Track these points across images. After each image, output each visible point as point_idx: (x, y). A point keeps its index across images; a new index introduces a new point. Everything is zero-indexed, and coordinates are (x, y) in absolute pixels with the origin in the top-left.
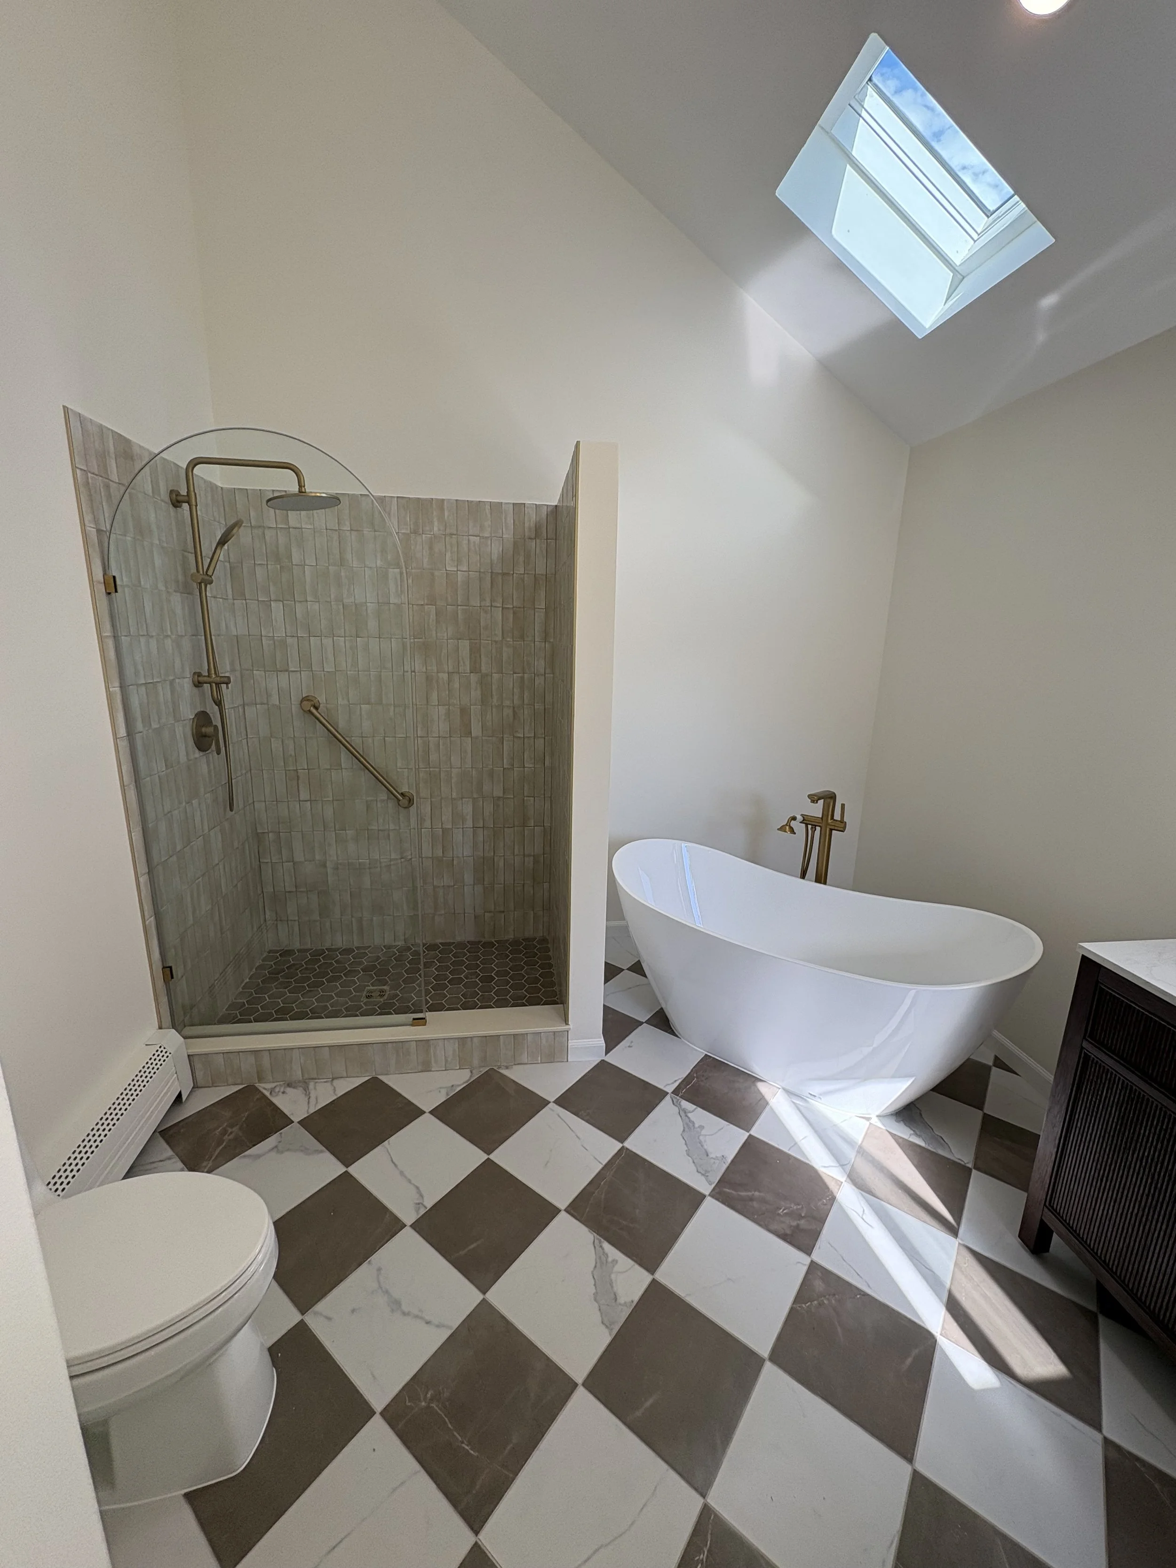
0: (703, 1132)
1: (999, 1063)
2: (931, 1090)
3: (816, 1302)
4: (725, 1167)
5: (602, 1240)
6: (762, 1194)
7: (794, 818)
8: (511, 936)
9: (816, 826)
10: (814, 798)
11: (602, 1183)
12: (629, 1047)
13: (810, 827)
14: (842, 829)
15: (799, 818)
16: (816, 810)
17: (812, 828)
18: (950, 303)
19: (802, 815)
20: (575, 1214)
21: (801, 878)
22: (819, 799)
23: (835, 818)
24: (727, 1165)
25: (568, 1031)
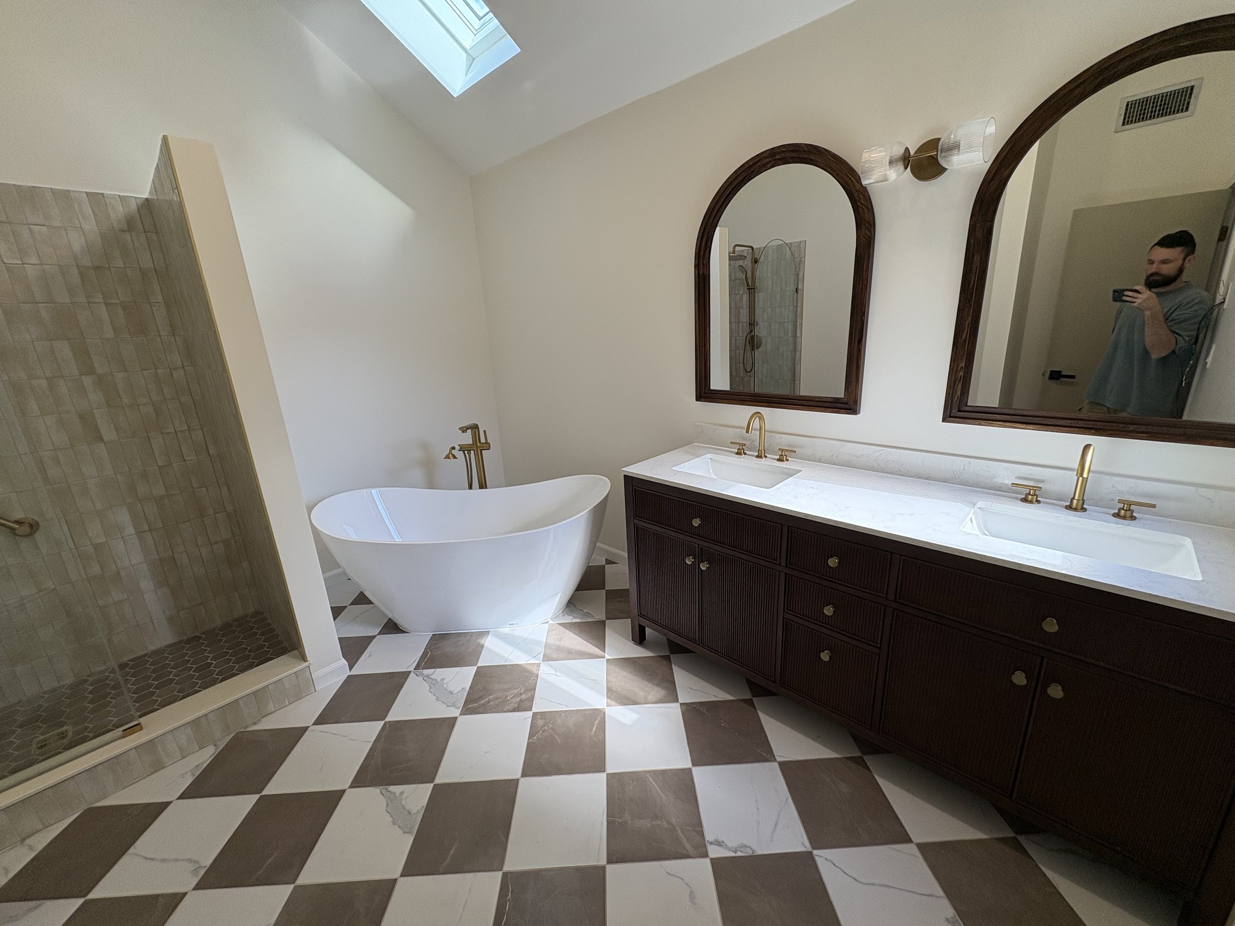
0: (445, 682)
1: (608, 562)
2: (576, 591)
3: (540, 732)
4: (466, 694)
5: (387, 787)
6: (494, 696)
7: (454, 448)
8: (218, 623)
9: (470, 450)
10: (464, 430)
11: (376, 754)
12: (370, 656)
13: (466, 452)
14: (488, 448)
15: (458, 448)
16: (467, 439)
17: (468, 453)
18: (469, 76)
19: (458, 445)
20: (359, 785)
21: (469, 489)
22: (468, 429)
23: (482, 442)
24: (467, 691)
25: (309, 667)
